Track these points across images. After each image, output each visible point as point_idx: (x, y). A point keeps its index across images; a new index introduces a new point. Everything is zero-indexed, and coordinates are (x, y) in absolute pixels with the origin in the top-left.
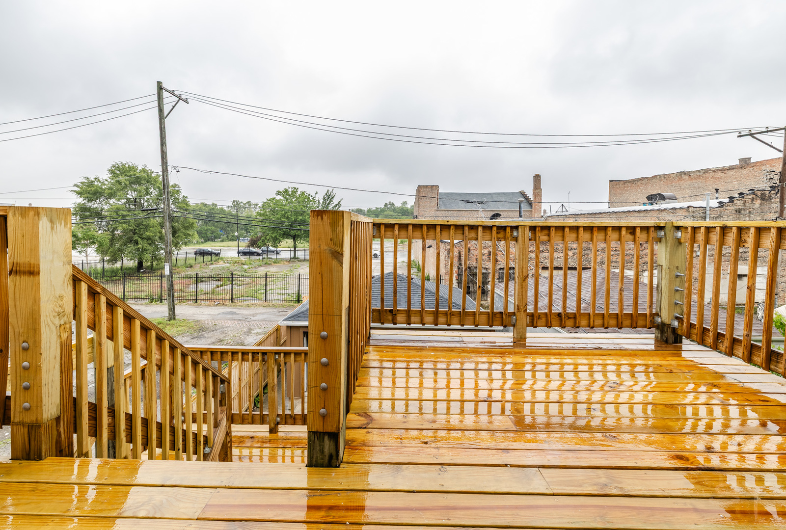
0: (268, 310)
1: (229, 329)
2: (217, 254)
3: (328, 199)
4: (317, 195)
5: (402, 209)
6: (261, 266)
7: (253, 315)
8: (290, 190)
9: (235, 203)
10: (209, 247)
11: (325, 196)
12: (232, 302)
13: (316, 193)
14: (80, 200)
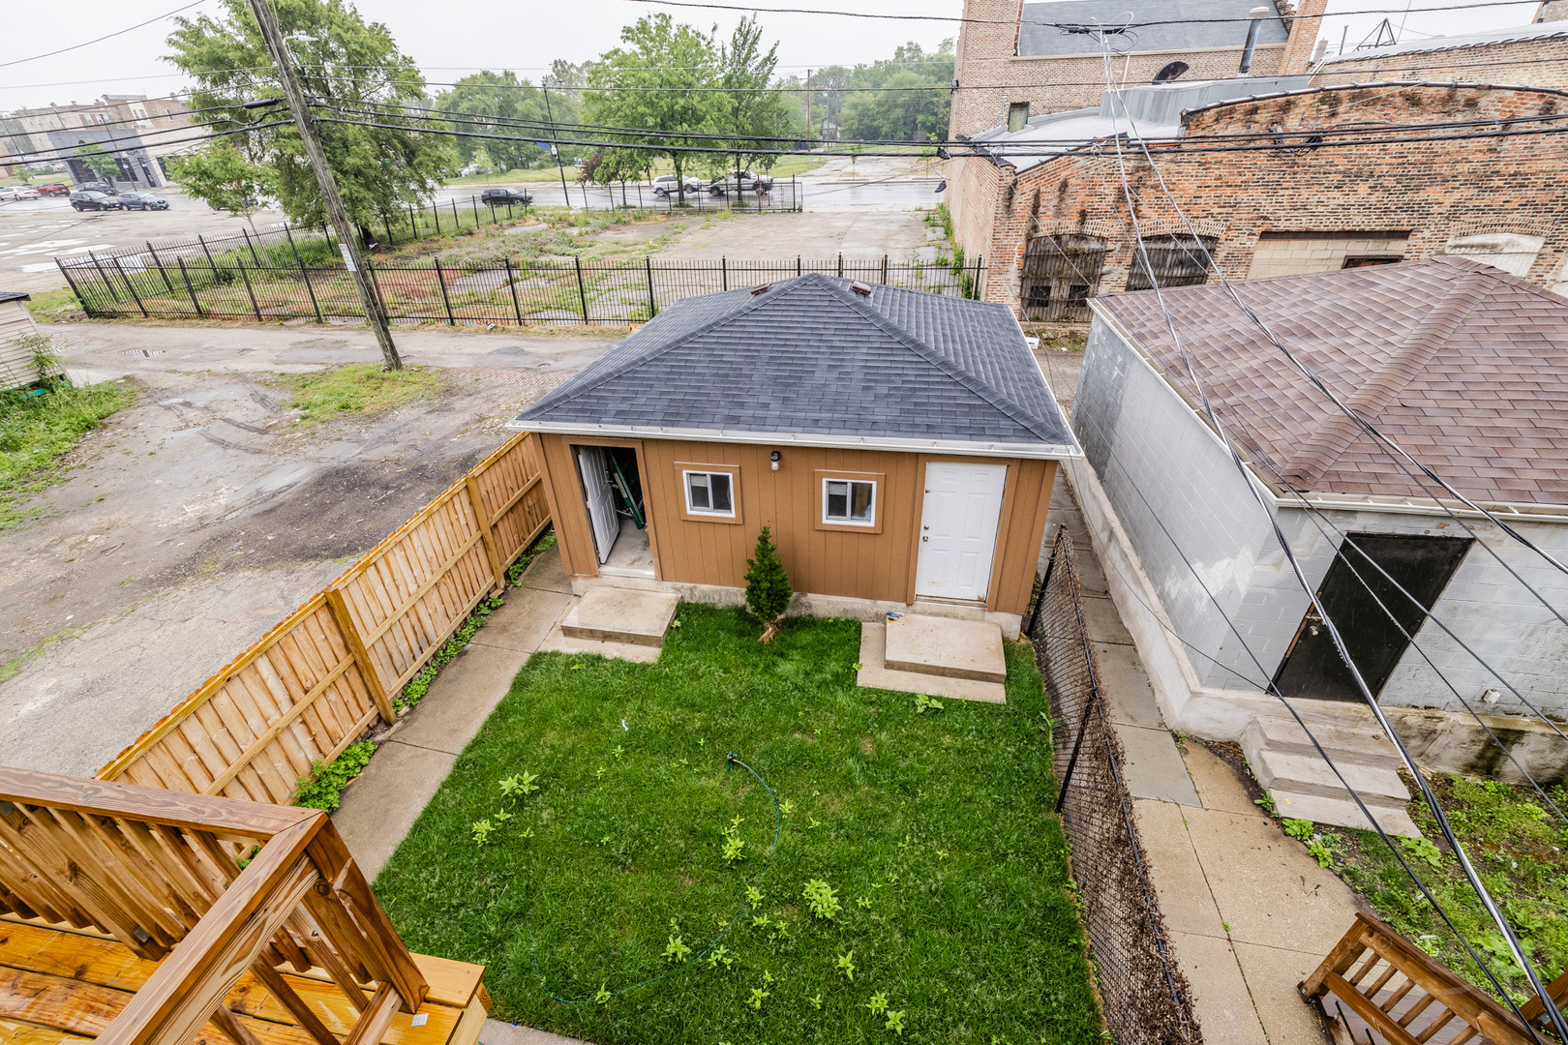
0: (590, 345)
1: (502, 391)
2: (526, 201)
3: (744, 43)
4: (716, 32)
5: (939, 60)
6: (607, 228)
7: (557, 357)
8: (652, 22)
9: (559, 67)
10: (512, 183)
11: (737, 36)
12: (520, 324)
13: (715, 29)
14: (193, 83)
